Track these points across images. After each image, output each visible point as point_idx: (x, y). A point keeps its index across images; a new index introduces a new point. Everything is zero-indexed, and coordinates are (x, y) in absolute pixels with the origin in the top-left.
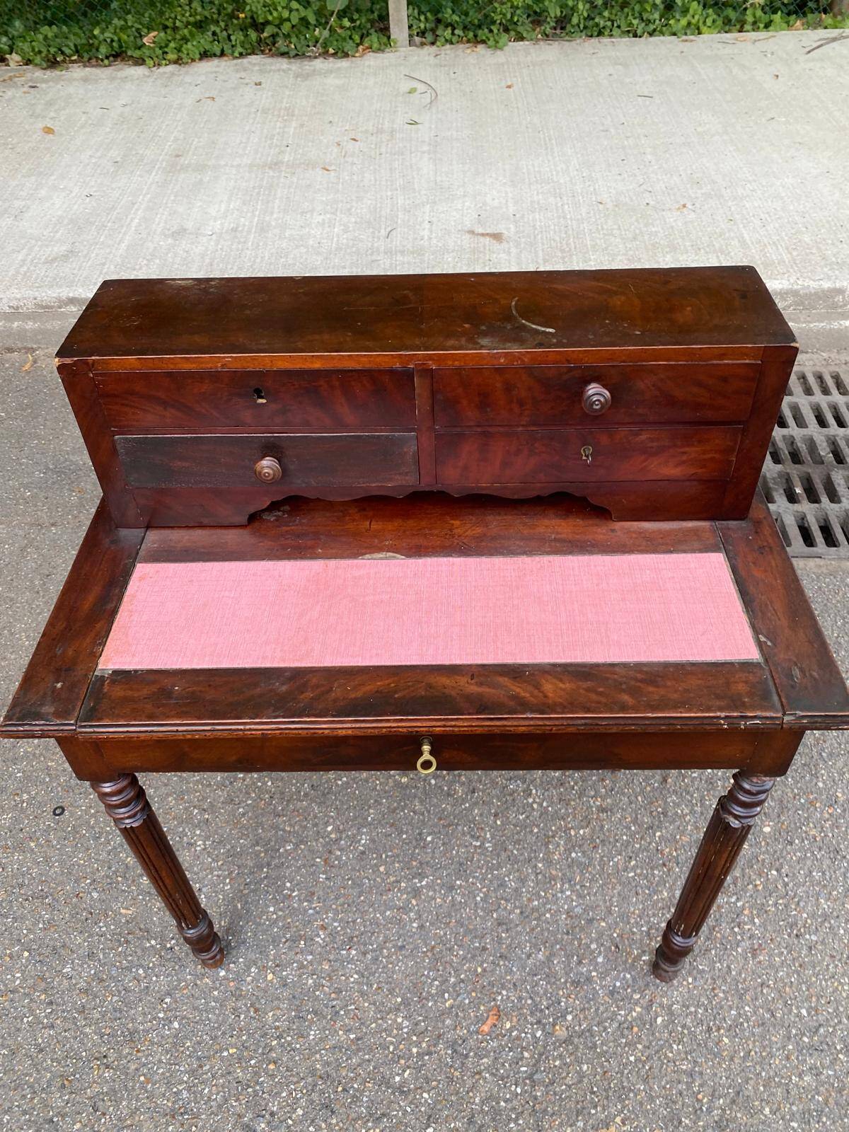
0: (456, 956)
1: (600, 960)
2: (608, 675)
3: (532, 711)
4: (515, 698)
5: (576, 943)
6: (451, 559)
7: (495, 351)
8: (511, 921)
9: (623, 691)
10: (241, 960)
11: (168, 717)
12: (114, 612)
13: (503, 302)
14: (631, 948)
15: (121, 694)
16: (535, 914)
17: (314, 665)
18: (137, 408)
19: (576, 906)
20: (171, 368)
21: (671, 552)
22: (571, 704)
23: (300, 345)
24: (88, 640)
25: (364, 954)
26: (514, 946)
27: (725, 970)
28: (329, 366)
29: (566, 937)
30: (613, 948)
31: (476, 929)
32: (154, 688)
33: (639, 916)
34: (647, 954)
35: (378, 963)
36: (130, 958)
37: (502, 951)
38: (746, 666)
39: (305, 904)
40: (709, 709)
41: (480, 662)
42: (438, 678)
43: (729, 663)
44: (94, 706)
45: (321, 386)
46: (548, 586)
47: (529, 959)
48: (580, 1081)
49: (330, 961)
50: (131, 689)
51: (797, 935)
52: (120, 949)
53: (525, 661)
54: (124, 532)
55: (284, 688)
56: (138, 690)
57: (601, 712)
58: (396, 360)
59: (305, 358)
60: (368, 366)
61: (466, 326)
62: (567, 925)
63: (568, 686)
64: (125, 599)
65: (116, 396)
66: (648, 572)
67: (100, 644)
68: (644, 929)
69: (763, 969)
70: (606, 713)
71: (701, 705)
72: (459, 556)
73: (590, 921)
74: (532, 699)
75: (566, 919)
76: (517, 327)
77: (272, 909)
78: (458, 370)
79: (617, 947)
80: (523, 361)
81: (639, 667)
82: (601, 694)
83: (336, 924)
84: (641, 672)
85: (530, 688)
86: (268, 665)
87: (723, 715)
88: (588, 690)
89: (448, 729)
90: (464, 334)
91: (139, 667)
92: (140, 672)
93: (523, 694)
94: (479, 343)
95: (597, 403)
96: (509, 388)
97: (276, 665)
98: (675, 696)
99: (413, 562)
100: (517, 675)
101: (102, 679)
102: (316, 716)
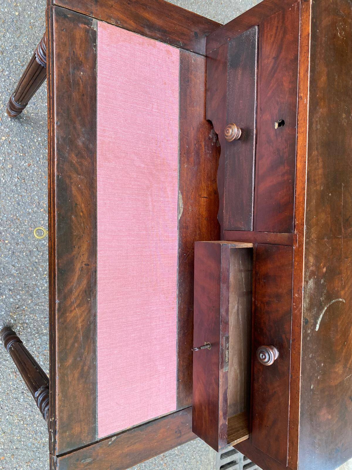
0: (14, 230)
1: (12, 300)
2: (87, 349)
3: (59, 304)
4: (71, 291)
5: (20, 288)
6: (177, 247)
7: (303, 292)
8: (32, 257)
9: (75, 359)
10: (13, 124)
11: (58, 68)
12: (143, 34)
13: (342, 293)
14: (17, 314)
15: (78, 36)
16: (35, 269)
17: (98, 163)
18: (275, 37)
19: (39, 289)
21: (178, 380)
22: (65, 328)
23: (315, 153)
24: (120, 15)
25: (16, 185)
26: (19, 258)
27: (6, 358)
28: (299, 174)
29: (24, 283)
30: (17, 306)
31: (28, 240)
32: (82, 58)
33: (34, 319)
34: (14, 322)
35: (11, 192)
36: (14, 67)
37: (17, 253)
38: (94, 431)
39: (42, 156)
40: (61, 411)
41: (99, 269)
42: (87, 243)
43: (95, 420)
44: (68, 17)
45: (284, 167)
46: (155, 308)
47: (12, 265)
49: (12, 168)
50: (81, 44)
51: (23, 392)
52: (19, 62)
53: (98, 297)
54: (203, 41)
55: (80, 144)
56: (80, 47)
57: (59, 346)
58: (300, 221)
59: (304, 157)
60: (297, 201)
61: (325, 270)
62: (30, 284)
63: (79, 325)
64: (152, 41)
65: (283, 22)
66: (164, 368)
67: (117, 23)
68: (27, 321)
69: (6, 376)
70: (58, 350)
71: (63, 407)
72: (179, 253)
73: (31, 296)
74: (69, 303)
75: (33, 284)
76: (321, 305)
77: (39, 139)
78: (292, 265)
79: (18, 308)
80: (296, 309)
81: (94, 367)
82: (73, 345)
83: (31, 171)
84: (89, 368)
85: (78, 302)
86: (98, 133)
87: (56, 420)
88: (76, 337)
90: (318, 268)
91: (98, 48)
92: (94, 49)
93: (73, 297)
94: (310, 279)
95: (264, 357)
96: (278, 296)
97: (98, 138)
98: (71, 390)
99: (176, 224)
100: (88, 293)
101: (89, 23)
102: (58, 165)
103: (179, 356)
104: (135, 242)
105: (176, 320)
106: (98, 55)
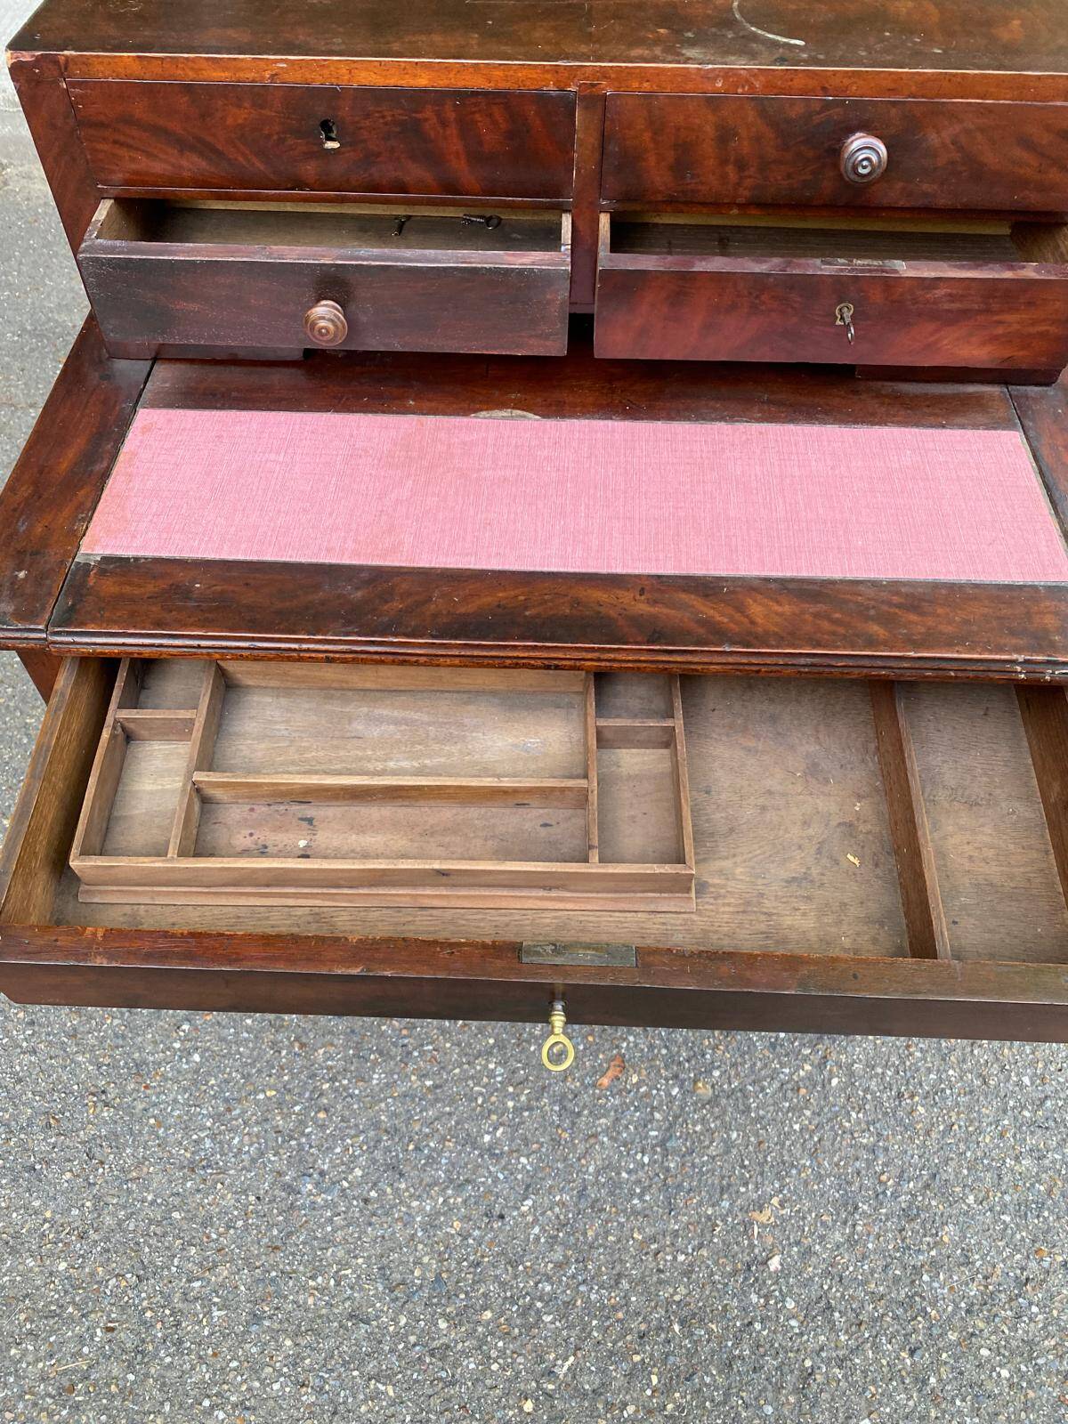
2: (849, 596)
3: (733, 643)
4: (707, 623)
6: (609, 423)
7: (710, 66)
9: (872, 619)
11: (184, 626)
12: (105, 475)
15: (115, 589)
17: (404, 565)
18: (137, 149)
20: (189, 77)
21: (943, 426)
22: (792, 634)
23: (396, 47)
24: (66, 512)
28: (442, 82)
32: (163, 584)
38: (1056, 591)
40: (1000, 650)
41: (654, 572)
42: (589, 591)
43: (1030, 587)
44: (73, 606)
45: (426, 120)
48: (727, 1152)
50: (130, 584)
53: (722, 573)
54: (121, 365)
55: (359, 594)
56: (140, 586)
57: (837, 648)
58: (548, 76)
59: (404, 69)
60: (503, 85)
61: (662, 31)
63: (787, 609)
64: (121, 457)
65: (102, 125)
66: (909, 453)
67: (83, 520)
70: (845, 648)
71: (989, 642)
72: (623, 419)
74: (732, 625)
76: (743, 37)
78: (648, 97)
80: (752, 86)
81: (894, 585)
82: (837, 622)
84: (898, 593)
85: (730, 610)
86: (334, 561)
87: (1021, 658)
88: (816, 615)
89: (603, 664)
90: (658, 41)
91: (141, 554)
92: (143, 561)
93: (718, 618)
94: (683, 55)
95: (865, 163)
96: (725, 136)
97: (346, 561)
98: (949, 629)
99: (551, 424)
100: (710, 592)
101: (86, 568)
102: (408, 636)
103: (882, 422)
104: (591, 503)
105: (791, 427)
106: (157, 554)
